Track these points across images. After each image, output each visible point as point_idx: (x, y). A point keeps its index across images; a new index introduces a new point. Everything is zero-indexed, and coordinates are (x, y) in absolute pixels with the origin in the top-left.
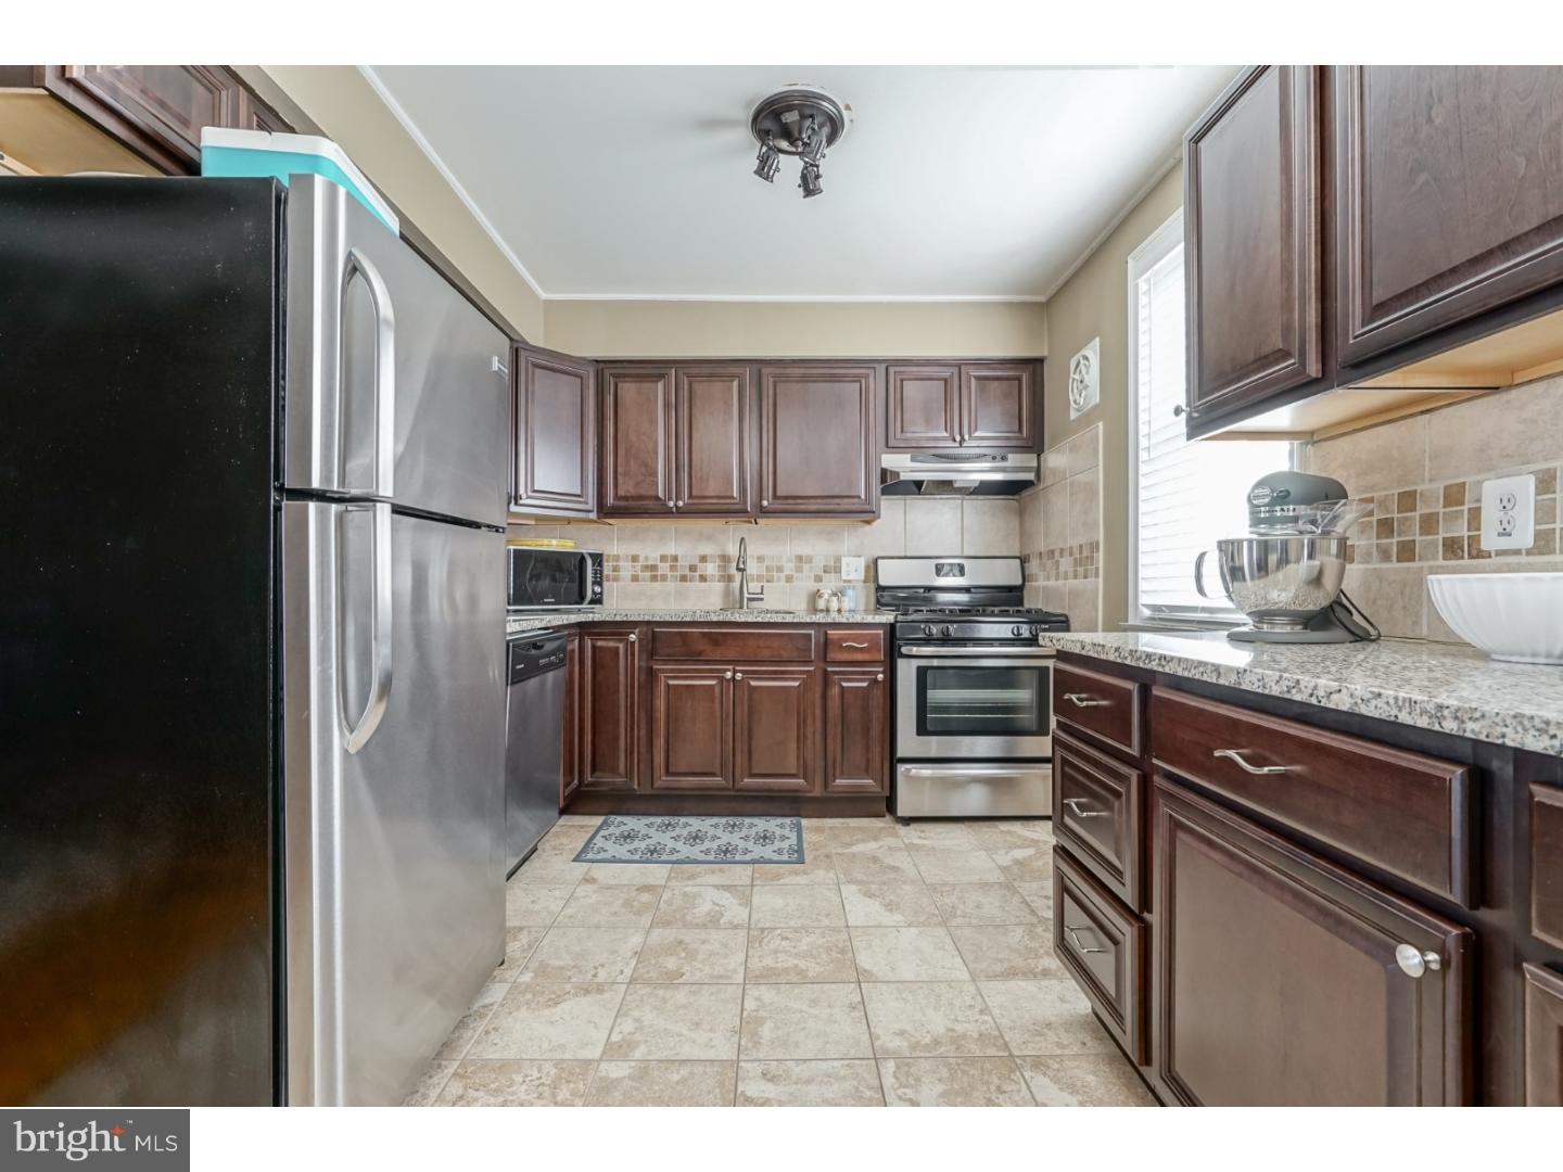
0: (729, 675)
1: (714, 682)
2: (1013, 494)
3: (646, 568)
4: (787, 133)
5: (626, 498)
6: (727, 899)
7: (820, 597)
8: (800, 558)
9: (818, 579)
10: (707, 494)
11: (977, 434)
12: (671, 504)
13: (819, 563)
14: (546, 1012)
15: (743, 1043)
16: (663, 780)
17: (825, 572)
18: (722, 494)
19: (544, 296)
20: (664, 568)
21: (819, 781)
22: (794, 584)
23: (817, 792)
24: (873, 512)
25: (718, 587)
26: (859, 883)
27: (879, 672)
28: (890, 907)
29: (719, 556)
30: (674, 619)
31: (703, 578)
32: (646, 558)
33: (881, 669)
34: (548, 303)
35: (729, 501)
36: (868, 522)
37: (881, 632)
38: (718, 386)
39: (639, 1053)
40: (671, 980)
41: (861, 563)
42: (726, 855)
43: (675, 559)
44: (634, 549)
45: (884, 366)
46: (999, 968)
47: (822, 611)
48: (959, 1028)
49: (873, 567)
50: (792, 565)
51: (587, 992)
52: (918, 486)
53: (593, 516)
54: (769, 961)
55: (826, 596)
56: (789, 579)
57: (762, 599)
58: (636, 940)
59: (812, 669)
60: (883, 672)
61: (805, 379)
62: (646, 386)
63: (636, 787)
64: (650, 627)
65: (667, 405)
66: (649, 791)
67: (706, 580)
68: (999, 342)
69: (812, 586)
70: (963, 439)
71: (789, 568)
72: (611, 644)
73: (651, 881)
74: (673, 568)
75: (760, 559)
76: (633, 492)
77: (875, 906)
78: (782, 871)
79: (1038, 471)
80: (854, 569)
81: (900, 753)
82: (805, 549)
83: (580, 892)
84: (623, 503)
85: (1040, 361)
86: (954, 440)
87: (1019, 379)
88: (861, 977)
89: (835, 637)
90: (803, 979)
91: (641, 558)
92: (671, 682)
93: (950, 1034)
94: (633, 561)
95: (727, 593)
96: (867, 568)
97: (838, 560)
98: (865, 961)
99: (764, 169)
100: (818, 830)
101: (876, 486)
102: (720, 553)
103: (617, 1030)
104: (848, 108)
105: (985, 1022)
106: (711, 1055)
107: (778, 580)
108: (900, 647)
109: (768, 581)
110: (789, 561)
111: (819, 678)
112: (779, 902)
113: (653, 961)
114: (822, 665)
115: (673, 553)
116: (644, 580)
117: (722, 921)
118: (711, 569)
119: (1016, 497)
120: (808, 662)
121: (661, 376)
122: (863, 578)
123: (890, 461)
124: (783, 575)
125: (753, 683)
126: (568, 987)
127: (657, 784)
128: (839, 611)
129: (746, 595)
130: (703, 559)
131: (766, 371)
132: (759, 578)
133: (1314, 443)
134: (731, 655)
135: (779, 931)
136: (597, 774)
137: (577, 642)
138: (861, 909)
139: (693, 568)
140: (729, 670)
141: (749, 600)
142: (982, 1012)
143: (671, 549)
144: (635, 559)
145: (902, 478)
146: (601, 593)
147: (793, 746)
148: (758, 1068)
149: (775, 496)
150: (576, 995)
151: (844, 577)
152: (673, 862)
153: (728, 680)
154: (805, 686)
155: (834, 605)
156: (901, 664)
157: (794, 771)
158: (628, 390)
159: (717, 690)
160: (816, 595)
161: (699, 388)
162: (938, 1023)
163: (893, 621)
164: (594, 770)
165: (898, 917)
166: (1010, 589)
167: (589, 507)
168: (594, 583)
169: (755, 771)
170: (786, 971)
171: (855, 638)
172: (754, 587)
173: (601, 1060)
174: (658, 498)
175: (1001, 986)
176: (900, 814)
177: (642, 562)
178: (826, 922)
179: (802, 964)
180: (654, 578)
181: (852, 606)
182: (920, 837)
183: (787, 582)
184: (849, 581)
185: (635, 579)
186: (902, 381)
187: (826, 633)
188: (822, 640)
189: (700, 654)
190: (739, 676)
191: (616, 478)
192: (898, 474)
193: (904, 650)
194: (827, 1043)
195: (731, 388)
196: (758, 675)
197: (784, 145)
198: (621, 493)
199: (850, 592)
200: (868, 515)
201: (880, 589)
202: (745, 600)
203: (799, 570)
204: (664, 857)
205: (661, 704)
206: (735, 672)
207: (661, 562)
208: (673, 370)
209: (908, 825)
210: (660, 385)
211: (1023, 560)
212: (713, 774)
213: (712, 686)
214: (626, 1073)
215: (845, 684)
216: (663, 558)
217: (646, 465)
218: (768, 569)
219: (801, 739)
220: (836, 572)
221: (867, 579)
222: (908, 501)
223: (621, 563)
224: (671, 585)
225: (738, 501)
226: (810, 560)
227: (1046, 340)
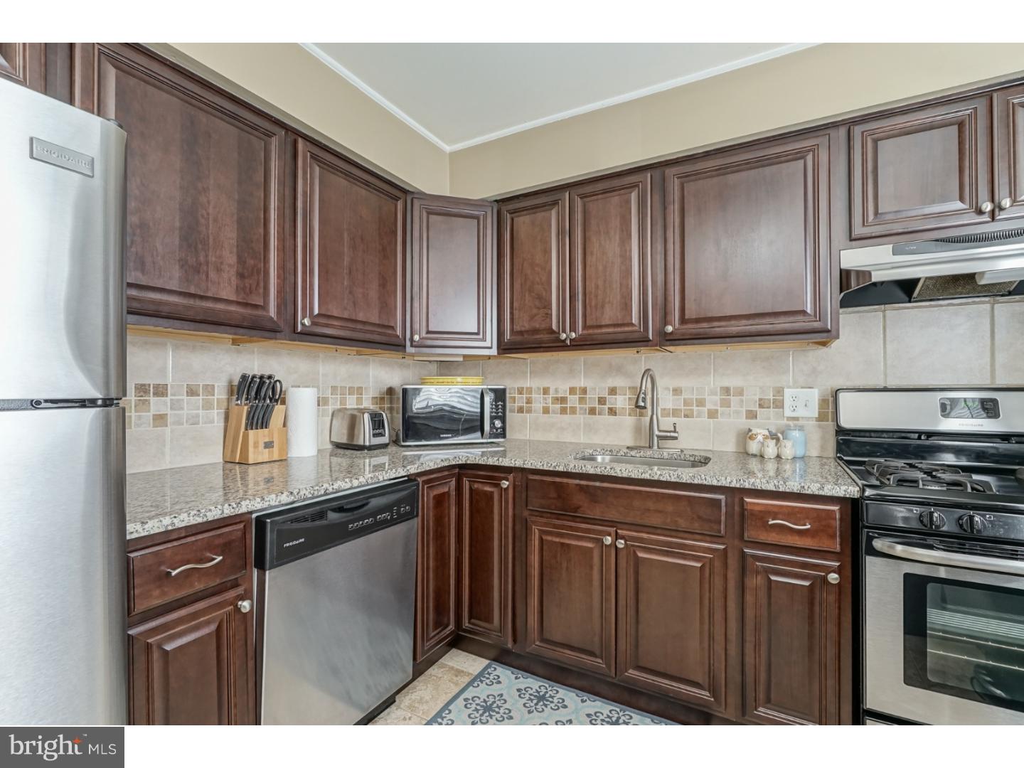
0: (608, 540)
1: (591, 546)
3: (556, 400)
5: (521, 333)
7: (751, 438)
8: (727, 390)
9: (752, 415)
10: (603, 323)
12: (563, 336)
13: (753, 395)
16: (535, 643)
17: (761, 406)
18: (619, 322)
19: (448, 148)
20: (573, 400)
22: (720, 419)
23: (729, 714)
24: (828, 331)
25: (629, 421)
27: (829, 570)
29: (629, 388)
31: (612, 412)
32: (556, 391)
33: (834, 565)
34: (454, 156)
35: (627, 329)
36: (824, 344)
37: (836, 508)
38: (615, 200)
41: (814, 396)
43: (584, 391)
44: (545, 383)
47: (755, 456)
49: (831, 402)
50: (717, 398)
52: (907, 289)
53: (494, 352)
55: (760, 438)
56: (712, 414)
57: (676, 438)
59: (721, 547)
60: (839, 571)
61: (722, 171)
62: (540, 215)
63: (510, 645)
64: (524, 474)
65: (560, 233)
67: (615, 414)
69: (743, 423)
70: (997, 208)
71: (712, 401)
72: (488, 489)
74: (582, 400)
75: (677, 391)
76: (527, 326)
80: (803, 403)
81: (872, 705)
82: (733, 382)
84: (519, 338)
86: (978, 211)
89: (756, 508)
91: (552, 391)
92: (545, 537)
94: (546, 394)
95: (638, 430)
96: (823, 402)
97: (779, 391)
101: (831, 293)
102: (629, 385)
107: (698, 416)
108: (870, 539)
109: (686, 416)
110: (713, 393)
111: (733, 562)
114: (737, 542)
115: (582, 385)
116: (554, 412)
118: (622, 402)
120: (716, 538)
121: (555, 203)
122: (817, 416)
123: (854, 258)
124: (705, 410)
125: (640, 554)
127: (531, 648)
129: (657, 432)
130: (613, 391)
131: (670, 172)
132: (675, 413)
134: (612, 515)
137: (453, 483)
139: (602, 401)
140: (609, 534)
141: (659, 437)
143: (581, 381)
144: (546, 391)
145: (874, 280)
146: (504, 428)
149: (683, 320)
151: (788, 413)
153: (608, 546)
154: (710, 570)
155: (771, 450)
156: (874, 568)
158: (523, 222)
159: (596, 556)
160: (747, 435)
163: (857, 495)
164: (471, 617)
167: (488, 344)
168: (492, 418)
169: (643, 665)
171: (791, 514)
172: (666, 423)
174: (553, 332)
177: (552, 394)
180: (563, 411)
181: (800, 453)
183: (710, 417)
184: (797, 419)
185: (546, 411)
186: (875, 141)
187: (743, 502)
188: (737, 509)
190: (621, 542)
191: (512, 313)
192: (869, 273)
193: (878, 544)
195: (628, 202)
198: (517, 328)
199: (796, 434)
200: (823, 335)
201: (840, 431)
202: (656, 438)
203: (726, 403)
206: (617, 537)
207: (570, 394)
208: (568, 194)
210: (554, 212)
212: (592, 654)
213: (591, 549)
215: (773, 578)
216: (572, 391)
217: (540, 297)
218: (686, 403)
220: (776, 407)
221: (822, 418)
222: (888, 313)
223: (533, 396)
224: (580, 418)
225: (637, 328)
226: (740, 392)
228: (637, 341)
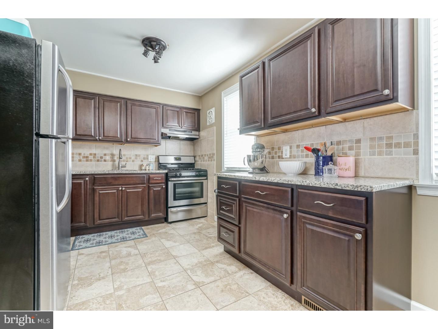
1: (115, 191)
2: (192, 141)
3: (84, 157)
4: (152, 47)
5: (80, 135)
6: (130, 249)
7: (143, 166)
8: (136, 155)
9: (142, 161)
10: (110, 136)
11: (185, 126)
12: (97, 138)
13: (142, 157)
14: (89, 288)
15: (152, 277)
16: (99, 222)
17: (144, 159)
18: (115, 136)
21: (147, 216)
22: (135, 162)
23: (147, 219)
24: (159, 144)
25: (110, 163)
26: (164, 238)
28: (175, 242)
29: (110, 154)
30: (102, 173)
31: (105, 161)
32: (84, 154)
33: (164, 185)
35: (116, 138)
36: (156, 146)
37: (164, 175)
38: (113, 104)
39: (125, 287)
40: (125, 270)
41: (154, 157)
42: (124, 239)
43: (95, 154)
44: (79, 151)
45: (162, 105)
46: (204, 248)
47: (143, 170)
48: (200, 260)
49: (158, 158)
50: (134, 157)
51: (100, 280)
54: (150, 260)
55: (145, 166)
56: (133, 161)
57: (126, 167)
58: (108, 264)
59: (145, 185)
60: (165, 185)
61: (140, 106)
62: (87, 101)
63: (88, 225)
64: (93, 176)
65: (95, 107)
66: (93, 226)
68: (190, 104)
69: (140, 163)
70: (182, 127)
71: (133, 158)
72: (79, 181)
73: (103, 250)
74: (94, 157)
75: (125, 155)
76: (82, 133)
77: (170, 242)
78: (143, 240)
79: (199, 135)
80: (152, 158)
81: (169, 206)
82: (138, 153)
83: (79, 257)
84: (77, 137)
85: (199, 110)
86: (180, 127)
87: (195, 113)
88: (175, 257)
89: (152, 177)
90: (160, 261)
92: (100, 192)
93: (199, 262)
94: (79, 155)
95: (114, 165)
96: (156, 158)
97: (148, 156)
98: (174, 254)
99: (145, 54)
100: (148, 229)
101: (160, 137)
102: (111, 153)
103: (115, 285)
104: (168, 45)
105: (205, 258)
106: (146, 282)
107: (130, 162)
108: (169, 179)
109: (127, 162)
111: (147, 188)
112: (145, 247)
113: (117, 268)
114: (148, 184)
115: (94, 153)
116: (83, 161)
117: (132, 254)
118: (108, 158)
119: (193, 141)
120: (144, 184)
121: (94, 98)
122: (154, 161)
123: (164, 131)
124: (131, 160)
125: (128, 191)
126: (92, 281)
127: (96, 223)
128: (149, 170)
129: (120, 166)
130: (105, 155)
131: (128, 102)
132: (125, 161)
133: (258, 137)
134: (121, 183)
135: (149, 253)
138: (168, 244)
139: (101, 158)
140: (120, 187)
141: (121, 167)
142: (203, 256)
143: (94, 151)
144: (80, 154)
145: (168, 135)
147: (140, 207)
148: (159, 281)
149: (131, 138)
150: (96, 281)
151: (149, 160)
152: (108, 244)
153: (120, 190)
154: (143, 190)
155: (147, 168)
156: (170, 183)
157: (140, 214)
158: (81, 100)
159: (116, 193)
160: (141, 166)
161: (106, 103)
162: (195, 261)
163: (167, 172)
165: (177, 244)
166: (191, 164)
169: (128, 216)
170: (155, 260)
171: (157, 177)
172: (124, 163)
173: (114, 292)
174: (92, 136)
175: (205, 251)
176: (169, 221)
177: (82, 155)
178: (160, 248)
179: (159, 258)
180: (87, 161)
182: (175, 226)
183: (132, 162)
184: (151, 162)
185: (80, 161)
186: (167, 110)
187: (149, 176)
188: (148, 177)
189: (111, 183)
190: (124, 189)
191: (76, 128)
192: (166, 134)
193: (170, 179)
194: (173, 271)
195: (117, 105)
196: (129, 188)
197: (150, 49)
198: (78, 133)
199: (151, 165)
200: (157, 144)
201: (159, 163)
203: (136, 158)
204: (104, 244)
205: (97, 199)
206: (122, 188)
207: (90, 155)
208: (98, 97)
209: (171, 224)
210: (93, 101)
211: (195, 157)
212: (115, 218)
213: (115, 192)
214: (124, 292)
215: (154, 189)
216: (91, 154)
217: (87, 125)
218: (127, 158)
219: (142, 205)
220: (147, 159)
221: (155, 162)
222: (167, 141)
223: (74, 156)
224: (93, 163)
225: (119, 138)
226: (139, 156)
227: (201, 105)
228: (119, 141)
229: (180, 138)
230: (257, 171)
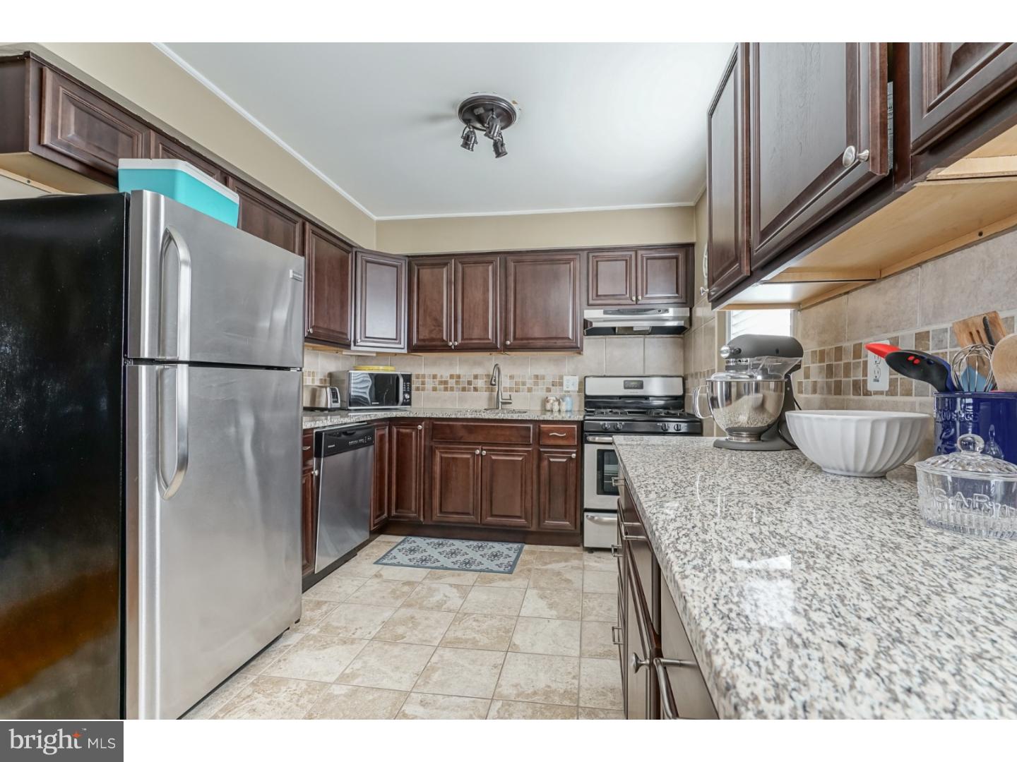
0: (478, 452)
1: (469, 456)
2: (680, 334)
3: (441, 382)
4: (480, 119)
5: (424, 340)
6: (453, 593)
7: (548, 402)
8: (537, 377)
9: (549, 390)
10: (473, 337)
11: (648, 296)
12: (451, 344)
13: (549, 379)
14: (317, 652)
15: (419, 682)
16: (437, 515)
17: (553, 385)
18: (482, 337)
19: (376, 218)
20: (452, 383)
21: (535, 521)
22: (533, 393)
23: (534, 528)
24: (579, 347)
25: (486, 394)
26: (542, 588)
27: (573, 453)
28: (551, 606)
29: (485, 376)
31: (476, 389)
32: (441, 376)
33: (575, 451)
34: (379, 222)
35: (485, 341)
37: (575, 426)
38: (480, 268)
39: (355, 682)
40: (396, 640)
41: (576, 380)
42: (467, 566)
43: (459, 377)
44: (434, 371)
45: (585, 252)
46: (600, 650)
47: (549, 411)
48: (554, 686)
49: (582, 384)
50: (532, 381)
51: (345, 642)
52: (613, 331)
53: (405, 351)
54: (459, 634)
55: (551, 401)
56: (530, 390)
58: (387, 614)
59: (530, 449)
60: (575, 453)
61: (535, 262)
62: (436, 270)
63: (422, 519)
64: (432, 421)
65: (449, 282)
66: (430, 523)
67: (477, 391)
68: (664, 234)
69: (543, 394)
70: (637, 299)
71: (530, 383)
72: (408, 431)
73: (413, 579)
74: (457, 383)
75: (512, 377)
76: (427, 336)
77: (542, 604)
78: (496, 578)
79: (690, 318)
80: (571, 383)
81: (586, 506)
82: (540, 372)
83: (369, 583)
84: (420, 343)
85: (692, 245)
86: (631, 299)
87: (677, 258)
88: (511, 648)
89: (545, 429)
90: (475, 646)
91: (439, 376)
92: (443, 455)
93: (546, 689)
94: (433, 378)
95: (490, 399)
97: (561, 378)
98: (517, 639)
99: (467, 142)
100: (532, 553)
101: (582, 331)
102: (486, 373)
103: (350, 667)
104: (514, 102)
105: (573, 684)
106: (396, 687)
107: (522, 391)
108: (586, 436)
109: (516, 391)
110: (530, 378)
111: (535, 455)
112: (484, 597)
113: (391, 628)
114: (537, 447)
115: (458, 373)
116: (440, 390)
117: (444, 607)
118: (481, 383)
119: (682, 336)
120: (528, 445)
121: (446, 264)
122: (577, 389)
123: (590, 314)
124: (526, 387)
125: (494, 457)
126: (336, 639)
127: (435, 518)
128: (559, 411)
129: (500, 400)
130: (476, 377)
131: (510, 258)
132: (511, 389)
133: (800, 310)
134: (480, 439)
135: (474, 616)
136: (399, 510)
137: (387, 430)
138: (534, 604)
139: (469, 383)
140: (478, 449)
141: (503, 403)
142: (574, 677)
143: (457, 370)
144: (435, 377)
145: (597, 325)
146: (410, 399)
147: (518, 499)
148: (420, 697)
149: (515, 338)
150: (338, 644)
151: (565, 389)
152: (432, 568)
153: (478, 455)
154: (526, 460)
155: (556, 408)
156: (587, 447)
157: (518, 514)
158: (426, 274)
159: (471, 461)
160: (546, 401)
161: (469, 270)
162: (542, 681)
163: (582, 419)
164: (397, 508)
165: (554, 613)
166: (675, 398)
167: (402, 346)
168: (404, 393)
169: (494, 513)
170: (466, 641)
171: (558, 430)
172: (506, 395)
173: (334, 683)
174: (444, 341)
175: (596, 662)
176: (586, 545)
177: (439, 379)
178: (506, 612)
179: (478, 637)
180: (446, 389)
181: (569, 408)
182: (596, 561)
183: (528, 392)
184: (569, 392)
185: (435, 389)
186: (597, 262)
187: (539, 426)
188: (537, 430)
189: (461, 438)
190: (484, 453)
191: (418, 328)
192: (591, 323)
193: (589, 439)
194: (468, 686)
195: (488, 271)
196: (498, 453)
197: (478, 125)
198: (421, 337)
199: (568, 399)
200: (577, 349)
201: (586, 397)
202: (500, 404)
203: (536, 384)
204: (428, 564)
205: (437, 469)
206: (482, 450)
207: (449, 378)
208: (453, 261)
209: (592, 552)
210: (445, 270)
211: (684, 379)
212: (468, 514)
213: (468, 459)
214: (343, 692)
215: (551, 460)
216: (452, 377)
217: (436, 320)
218: (517, 384)
219: (523, 493)
220: (560, 386)
221: (579, 391)
222: (607, 339)
223: (426, 380)
224: (456, 394)
225: (491, 341)
226: (543, 377)
227: (695, 231)
228: (490, 348)
229: (635, 329)
230: (745, 440)
